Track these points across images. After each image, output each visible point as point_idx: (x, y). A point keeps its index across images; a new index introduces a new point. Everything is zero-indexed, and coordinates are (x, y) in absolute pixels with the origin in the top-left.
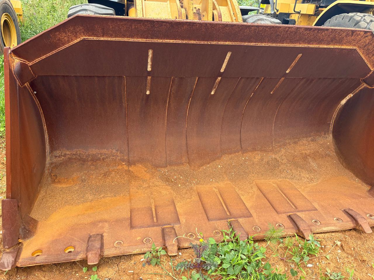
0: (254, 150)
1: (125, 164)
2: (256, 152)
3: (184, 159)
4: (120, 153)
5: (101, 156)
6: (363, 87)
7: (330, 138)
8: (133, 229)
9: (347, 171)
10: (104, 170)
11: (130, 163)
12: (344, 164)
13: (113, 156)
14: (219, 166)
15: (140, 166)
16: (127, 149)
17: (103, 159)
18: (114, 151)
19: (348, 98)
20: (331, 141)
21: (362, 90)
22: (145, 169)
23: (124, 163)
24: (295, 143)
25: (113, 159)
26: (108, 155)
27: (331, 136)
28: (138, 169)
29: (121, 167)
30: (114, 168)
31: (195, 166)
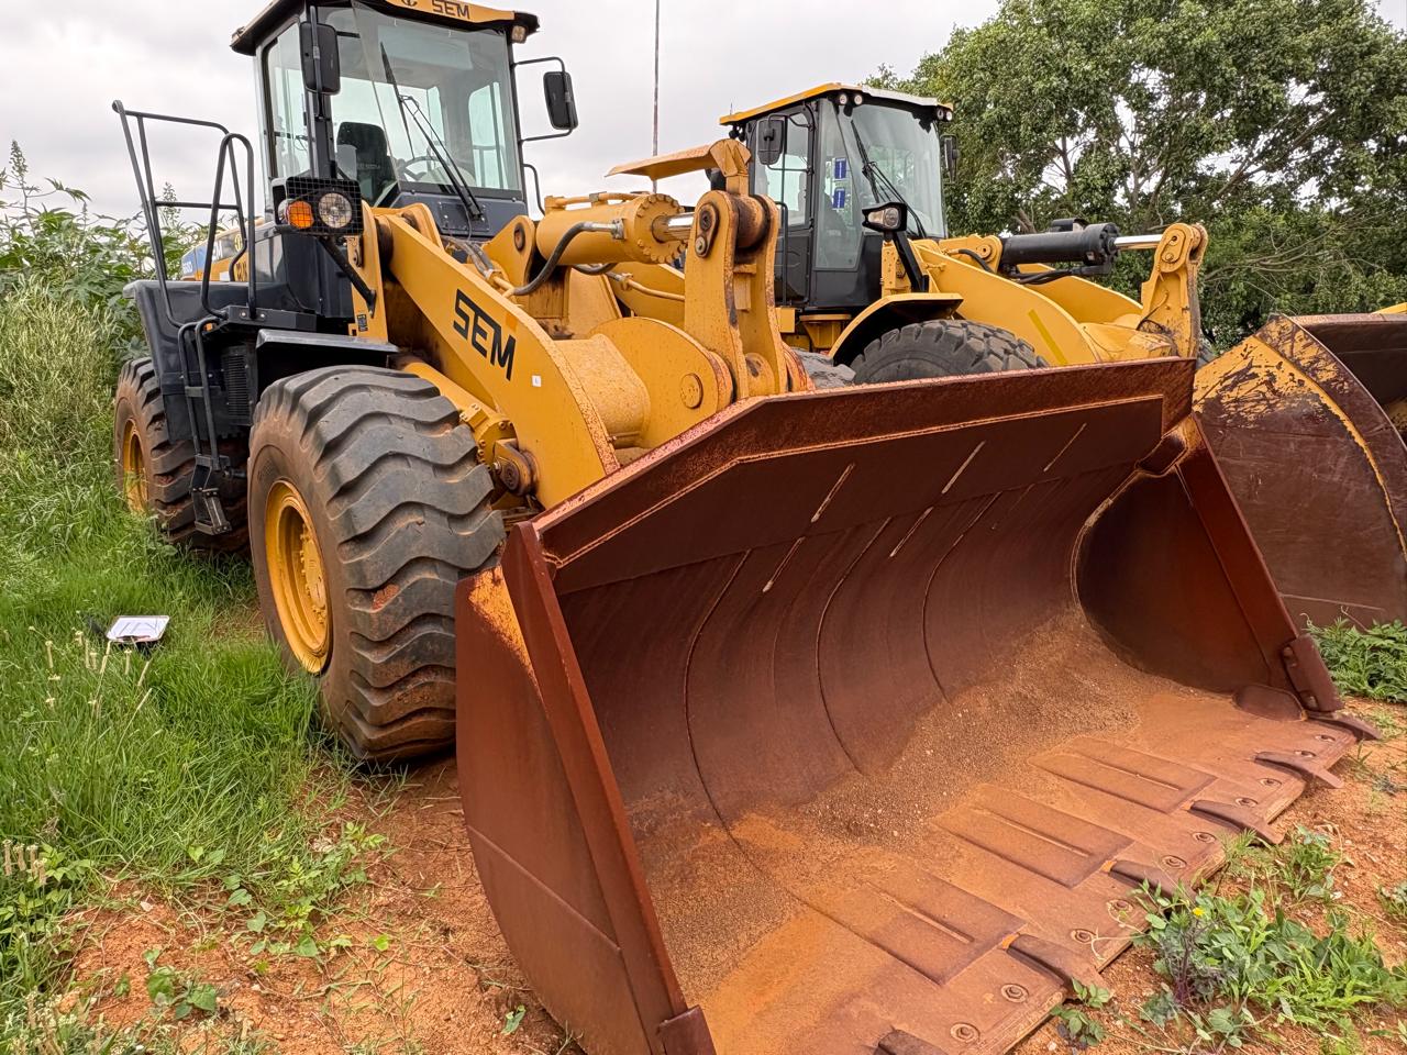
0: (968, 685)
1: (713, 826)
2: (973, 691)
3: (841, 760)
4: (685, 797)
5: (641, 824)
6: (1135, 478)
7: (1078, 612)
8: (944, 982)
9: (1156, 679)
10: (671, 863)
11: (724, 820)
12: (1140, 665)
13: (672, 813)
14: (928, 752)
15: (754, 816)
16: (698, 777)
17: (651, 831)
18: (669, 796)
19: (1100, 509)
20: (1084, 618)
21: (1133, 484)
22: (773, 822)
23: (708, 824)
24: (1029, 643)
25: (675, 820)
26: (657, 813)
27: (1079, 606)
28: (756, 828)
29: (710, 838)
30: (695, 847)
31: (877, 773)
